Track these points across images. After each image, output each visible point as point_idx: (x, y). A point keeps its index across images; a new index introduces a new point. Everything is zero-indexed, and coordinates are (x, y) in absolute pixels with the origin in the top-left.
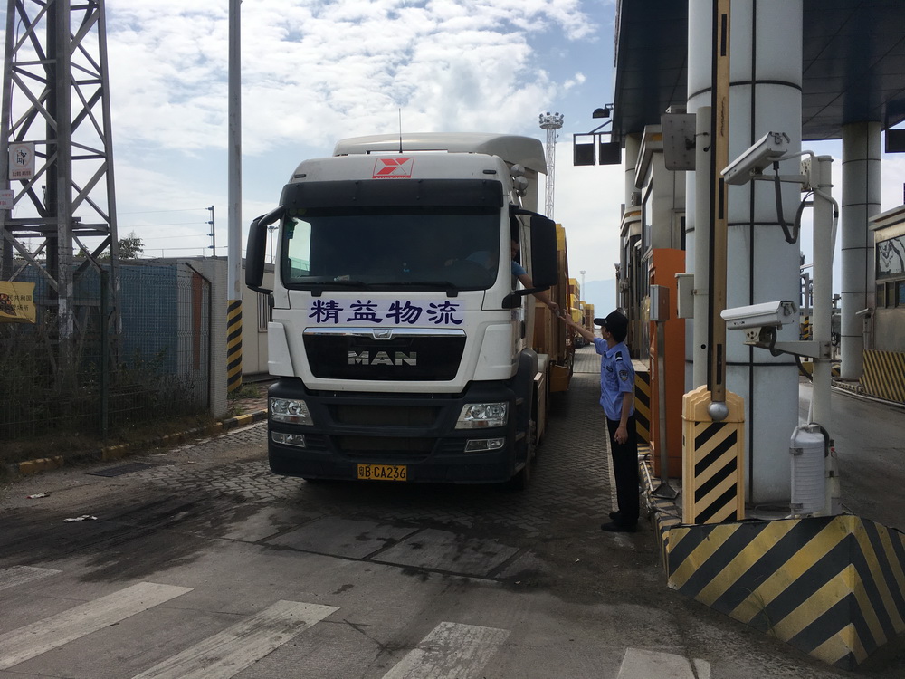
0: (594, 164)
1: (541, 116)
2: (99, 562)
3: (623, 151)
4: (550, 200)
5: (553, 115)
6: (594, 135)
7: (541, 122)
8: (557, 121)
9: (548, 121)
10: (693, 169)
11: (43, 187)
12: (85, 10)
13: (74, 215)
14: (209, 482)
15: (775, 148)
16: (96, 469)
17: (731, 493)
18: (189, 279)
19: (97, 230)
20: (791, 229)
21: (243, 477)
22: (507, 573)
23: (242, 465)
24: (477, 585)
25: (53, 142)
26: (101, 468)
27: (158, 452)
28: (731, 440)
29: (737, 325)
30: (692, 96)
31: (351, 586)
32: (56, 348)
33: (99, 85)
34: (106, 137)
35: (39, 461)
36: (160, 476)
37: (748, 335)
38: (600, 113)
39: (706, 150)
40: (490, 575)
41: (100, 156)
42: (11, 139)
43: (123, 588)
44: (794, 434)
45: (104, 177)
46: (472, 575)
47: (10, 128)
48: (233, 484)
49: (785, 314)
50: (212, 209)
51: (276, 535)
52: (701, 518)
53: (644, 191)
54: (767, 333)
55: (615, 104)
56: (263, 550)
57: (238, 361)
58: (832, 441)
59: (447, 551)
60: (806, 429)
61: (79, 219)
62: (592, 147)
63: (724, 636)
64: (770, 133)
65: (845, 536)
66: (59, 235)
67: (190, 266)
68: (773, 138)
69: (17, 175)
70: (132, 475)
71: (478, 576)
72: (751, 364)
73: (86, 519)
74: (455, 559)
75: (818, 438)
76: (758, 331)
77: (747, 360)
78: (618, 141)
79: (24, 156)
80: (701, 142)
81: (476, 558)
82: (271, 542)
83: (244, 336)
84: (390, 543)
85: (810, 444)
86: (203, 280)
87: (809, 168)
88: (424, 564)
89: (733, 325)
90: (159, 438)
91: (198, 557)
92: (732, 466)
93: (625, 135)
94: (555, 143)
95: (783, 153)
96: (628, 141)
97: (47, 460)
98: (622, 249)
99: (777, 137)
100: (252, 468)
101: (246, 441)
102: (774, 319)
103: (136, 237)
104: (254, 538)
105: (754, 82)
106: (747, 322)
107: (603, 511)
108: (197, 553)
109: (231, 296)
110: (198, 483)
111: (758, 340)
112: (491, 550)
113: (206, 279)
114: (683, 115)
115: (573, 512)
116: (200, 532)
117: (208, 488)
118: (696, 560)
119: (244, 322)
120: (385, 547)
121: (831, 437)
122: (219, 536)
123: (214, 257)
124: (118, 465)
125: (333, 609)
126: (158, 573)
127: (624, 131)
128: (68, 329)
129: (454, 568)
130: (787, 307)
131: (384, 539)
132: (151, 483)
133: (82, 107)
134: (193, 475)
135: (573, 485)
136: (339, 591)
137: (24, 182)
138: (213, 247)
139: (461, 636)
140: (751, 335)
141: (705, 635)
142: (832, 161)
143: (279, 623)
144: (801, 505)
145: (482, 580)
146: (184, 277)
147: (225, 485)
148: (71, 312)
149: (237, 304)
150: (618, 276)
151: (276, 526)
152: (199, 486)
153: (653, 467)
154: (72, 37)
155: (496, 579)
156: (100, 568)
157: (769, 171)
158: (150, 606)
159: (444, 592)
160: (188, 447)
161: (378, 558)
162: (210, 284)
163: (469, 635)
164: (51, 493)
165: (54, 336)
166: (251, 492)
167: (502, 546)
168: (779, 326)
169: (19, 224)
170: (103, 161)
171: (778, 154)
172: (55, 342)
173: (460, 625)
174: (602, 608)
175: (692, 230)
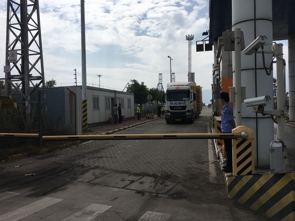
0: (203, 51)
1: (186, 36)
2: (33, 190)
3: (213, 46)
4: (190, 64)
5: (190, 35)
6: (203, 41)
7: (186, 38)
8: (192, 37)
9: (189, 37)
10: (234, 51)
11: (20, 65)
12: (33, 6)
13: (30, 73)
14: (74, 161)
15: (262, 41)
16: (37, 157)
17: (250, 164)
18: (69, 93)
19: (38, 78)
20: (268, 70)
21: (85, 159)
22: (171, 193)
23: (85, 155)
24: (161, 197)
25: (23, 50)
26: (39, 157)
27: (58, 151)
28: (249, 145)
29: (250, 105)
30: (234, 25)
31: (117, 198)
32: (25, 117)
33: (38, 31)
34: (40, 48)
35: (19, 155)
36: (58, 159)
37: (254, 108)
38: (204, 34)
39: (238, 43)
40: (165, 194)
41: (38, 54)
42: (9, 49)
43: (40, 199)
44: (271, 144)
45: (40, 61)
46: (159, 193)
47: (9, 46)
48: (81, 162)
49: (267, 101)
50: (75, 70)
51: (94, 179)
52: (239, 173)
53: (219, 59)
54: (261, 107)
55: (209, 30)
56: (89, 185)
57: (86, 120)
58: (285, 146)
59: (152, 185)
60: (276, 142)
61: (32, 75)
62: (203, 45)
63: (247, 216)
64: (260, 36)
65: (290, 180)
66: (25, 80)
67: (69, 89)
68: (261, 38)
69: (12, 61)
70: (49, 159)
71: (161, 194)
72: (257, 118)
73: (32, 175)
74: (154, 187)
75: (280, 145)
76: (257, 107)
77: (255, 116)
78: (211, 43)
79: (13, 55)
80: (236, 41)
81: (161, 187)
82: (92, 182)
83: (88, 112)
84: (132, 182)
85: (277, 148)
86: (73, 94)
87: (275, 48)
88: (143, 190)
89: (249, 105)
90: (59, 146)
91: (67, 187)
92: (250, 155)
93: (214, 41)
94: (191, 45)
95: (265, 43)
96: (214, 43)
97: (21, 154)
98: (213, 79)
99: (262, 37)
100: (89, 156)
101: (87, 146)
102: (263, 102)
103: (54, 80)
104: (86, 181)
105: (255, 19)
106: (253, 104)
107: (206, 169)
108: (67, 186)
109: (83, 98)
110: (70, 161)
111: (257, 110)
112: (166, 184)
113: (74, 93)
114: (231, 32)
115: (196, 170)
116: (69, 179)
117: (73, 163)
118: (237, 188)
119: (88, 107)
120: (130, 183)
121: (285, 144)
122: (75, 180)
123: (77, 86)
124: (45, 155)
125: (110, 207)
126: (53, 194)
127: (213, 40)
128: (29, 111)
129: (153, 191)
130: (267, 98)
131: (130, 180)
132: (55, 161)
133: (32, 38)
134: (69, 158)
135: (196, 160)
136: (113, 200)
137: (14, 63)
138: (76, 83)
139: (154, 217)
140: (255, 109)
141: (241, 215)
142: (283, 45)
143: (91, 212)
144: (274, 170)
145: (163, 195)
146: (67, 93)
147: (79, 162)
148: (29, 105)
149: (85, 101)
150: (212, 88)
151: (94, 176)
152: (70, 162)
153: (223, 153)
154: (28, 14)
155: (168, 195)
156: (33, 192)
157: (260, 50)
158: (48, 206)
159: (149, 200)
160: (68, 149)
161: (128, 187)
162: (75, 95)
163: (156, 216)
164: (22, 166)
165: (24, 114)
166: (87, 164)
167: (170, 183)
168: (265, 105)
169: (13, 77)
170: (39, 55)
171: (263, 44)
172: (25, 115)
173: (154, 213)
174: (204, 205)
175: (234, 72)
